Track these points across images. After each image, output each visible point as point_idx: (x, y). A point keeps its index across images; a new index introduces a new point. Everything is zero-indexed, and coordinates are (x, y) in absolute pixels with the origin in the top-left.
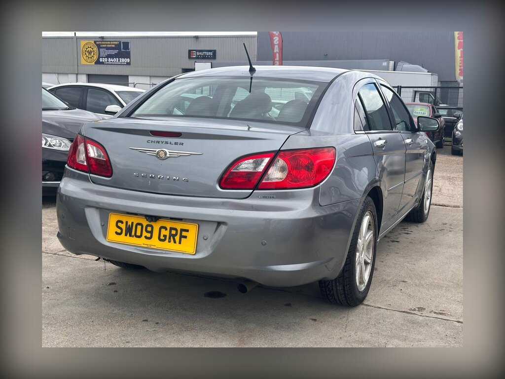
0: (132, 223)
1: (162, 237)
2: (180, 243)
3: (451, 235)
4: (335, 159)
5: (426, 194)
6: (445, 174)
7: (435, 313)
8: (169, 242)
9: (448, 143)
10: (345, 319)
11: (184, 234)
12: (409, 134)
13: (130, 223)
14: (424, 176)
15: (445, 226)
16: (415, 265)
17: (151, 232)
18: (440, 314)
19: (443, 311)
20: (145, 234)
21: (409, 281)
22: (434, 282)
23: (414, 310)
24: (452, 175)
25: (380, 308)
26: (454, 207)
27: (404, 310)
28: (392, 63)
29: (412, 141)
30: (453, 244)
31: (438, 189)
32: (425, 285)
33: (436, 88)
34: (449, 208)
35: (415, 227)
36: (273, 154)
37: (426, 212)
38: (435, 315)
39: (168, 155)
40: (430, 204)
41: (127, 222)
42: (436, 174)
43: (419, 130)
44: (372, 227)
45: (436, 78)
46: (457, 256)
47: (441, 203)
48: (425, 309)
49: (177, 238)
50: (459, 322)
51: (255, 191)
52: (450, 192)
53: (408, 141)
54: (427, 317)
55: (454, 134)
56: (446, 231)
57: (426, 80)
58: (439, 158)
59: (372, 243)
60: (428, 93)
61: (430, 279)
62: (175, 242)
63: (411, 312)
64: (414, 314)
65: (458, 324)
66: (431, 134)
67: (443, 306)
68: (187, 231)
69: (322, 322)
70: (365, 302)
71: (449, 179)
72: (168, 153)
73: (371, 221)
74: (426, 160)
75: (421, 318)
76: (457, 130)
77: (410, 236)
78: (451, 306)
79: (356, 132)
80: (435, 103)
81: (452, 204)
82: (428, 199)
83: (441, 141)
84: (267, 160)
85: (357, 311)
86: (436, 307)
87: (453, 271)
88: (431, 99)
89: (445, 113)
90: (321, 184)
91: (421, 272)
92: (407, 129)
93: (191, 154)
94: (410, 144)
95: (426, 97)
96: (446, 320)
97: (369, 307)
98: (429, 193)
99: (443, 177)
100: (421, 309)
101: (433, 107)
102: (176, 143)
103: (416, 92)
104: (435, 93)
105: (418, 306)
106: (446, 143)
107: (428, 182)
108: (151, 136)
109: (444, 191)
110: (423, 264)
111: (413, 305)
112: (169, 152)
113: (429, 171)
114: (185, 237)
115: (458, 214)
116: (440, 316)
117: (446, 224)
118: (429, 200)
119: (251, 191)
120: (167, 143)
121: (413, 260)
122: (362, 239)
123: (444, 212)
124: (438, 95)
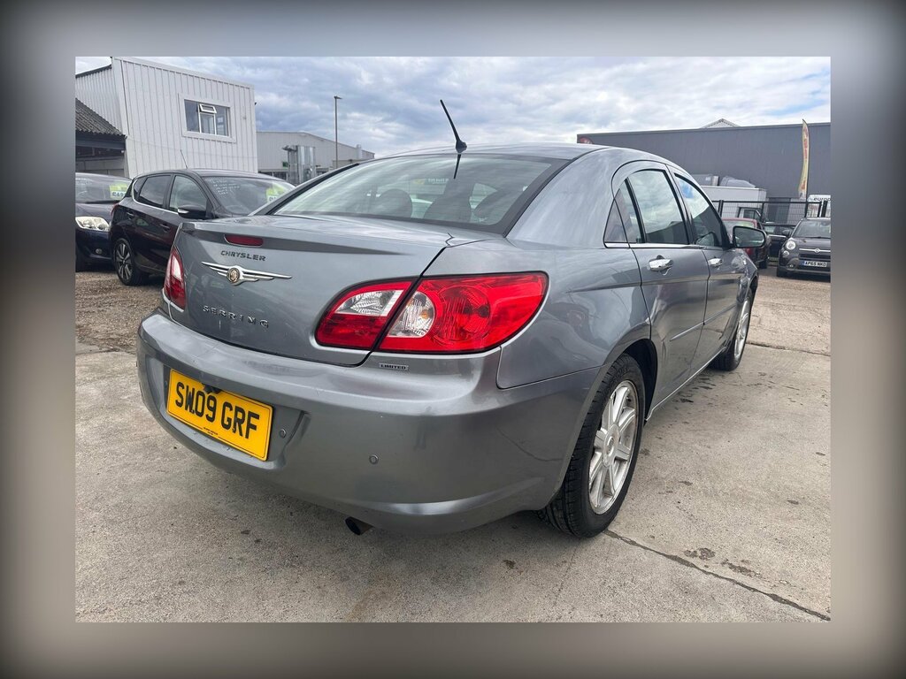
0: (194, 389)
1: (226, 423)
2: (247, 437)
3: (770, 393)
4: (544, 296)
5: (739, 333)
6: (767, 300)
7: (732, 566)
8: (234, 432)
9: (772, 263)
10: (564, 567)
11: (253, 421)
12: (719, 251)
13: (190, 390)
14: (739, 307)
15: (763, 378)
16: (709, 447)
17: (213, 409)
18: (742, 570)
19: (747, 562)
20: (207, 411)
21: (696, 483)
22: (736, 488)
23: (694, 555)
24: (776, 301)
25: (633, 543)
26: (777, 348)
27: (674, 554)
28: (716, 178)
29: (721, 262)
30: (774, 411)
31: (758, 319)
32: (721, 494)
33: (763, 203)
34: (771, 349)
35: (720, 377)
36: (410, 283)
37: (737, 356)
38: (730, 574)
39: (241, 278)
40: (745, 343)
41: (188, 387)
42: (757, 299)
43: (734, 246)
44: (634, 403)
45: (764, 194)
46: (778, 435)
47: (760, 341)
48: (712, 554)
49: (244, 426)
50: (775, 597)
51: (373, 354)
52: (773, 325)
53: (714, 261)
54: (716, 576)
55: (782, 253)
56: (763, 387)
57: (753, 194)
58: (762, 280)
59: (634, 428)
60: (754, 210)
61: (731, 482)
62: (241, 434)
63: (688, 559)
64: (693, 566)
65: (774, 605)
66: (753, 253)
67: (749, 548)
68: (257, 417)
69: (521, 572)
70: (613, 528)
71: (772, 306)
72: (242, 274)
73: (633, 394)
74: (743, 286)
75: (704, 579)
76: (786, 249)
77: (710, 394)
78: (762, 550)
79: (608, 245)
80: (761, 219)
81: (775, 343)
82: (741, 338)
83: (765, 262)
84: (397, 294)
85: (592, 547)
86: (735, 550)
87: (770, 466)
88: (757, 216)
89: (772, 231)
90: (503, 346)
91: (718, 463)
92: (717, 244)
93: (274, 277)
94: (717, 267)
95: (751, 214)
96: (749, 588)
97: (616, 540)
98: (744, 332)
99: (764, 304)
100: (707, 553)
101: (758, 224)
102: (255, 257)
103: (740, 208)
104: (762, 210)
105: (704, 546)
106: (770, 263)
107: (744, 316)
108: (226, 243)
109: (765, 323)
110: (723, 446)
111: (693, 542)
112: (245, 273)
113: (746, 302)
114: (254, 427)
115: (782, 359)
116: (740, 577)
117: (765, 375)
118: (743, 341)
119: (367, 352)
120: (243, 255)
121: (708, 438)
122: (610, 427)
123: (762, 356)
124: (765, 211)
